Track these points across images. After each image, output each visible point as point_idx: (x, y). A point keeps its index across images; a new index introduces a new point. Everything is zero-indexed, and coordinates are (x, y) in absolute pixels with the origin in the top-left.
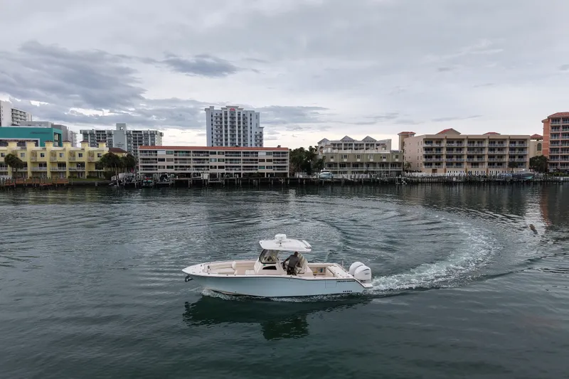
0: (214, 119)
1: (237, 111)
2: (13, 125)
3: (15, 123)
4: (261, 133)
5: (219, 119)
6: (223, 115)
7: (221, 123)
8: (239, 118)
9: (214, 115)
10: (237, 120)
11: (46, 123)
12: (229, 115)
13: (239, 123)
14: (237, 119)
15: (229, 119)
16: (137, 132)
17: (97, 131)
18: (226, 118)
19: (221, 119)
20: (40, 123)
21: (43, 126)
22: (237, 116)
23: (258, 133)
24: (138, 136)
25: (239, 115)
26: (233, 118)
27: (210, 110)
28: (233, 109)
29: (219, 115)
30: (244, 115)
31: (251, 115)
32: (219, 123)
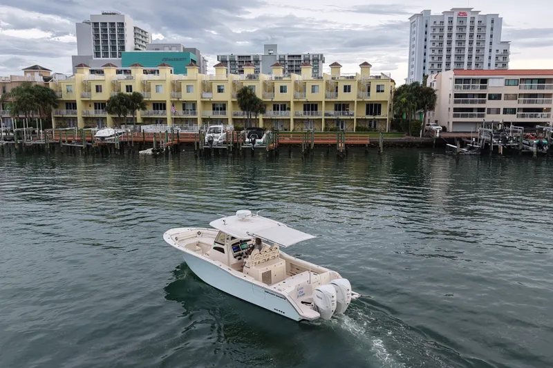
0: (430, 31)
1: (469, 16)
2: (136, 49)
3: (138, 47)
4: (505, 51)
5: (437, 31)
6: (446, 24)
7: (441, 37)
8: (472, 28)
9: (431, 24)
10: (468, 31)
11: (178, 46)
12: (455, 23)
13: (471, 36)
14: (468, 28)
15: (455, 30)
16: (293, 56)
17: (239, 57)
18: (450, 28)
19: (442, 30)
20: (171, 46)
21: (174, 50)
22: (468, 24)
23: (501, 52)
24: (294, 63)
25: (472, 22)
26: (461, 28)
27: (423, 21)
28: (462, 13)
29: (438, 23)
30: (480, 22)
31: (493, 22)
32: (437, 37)
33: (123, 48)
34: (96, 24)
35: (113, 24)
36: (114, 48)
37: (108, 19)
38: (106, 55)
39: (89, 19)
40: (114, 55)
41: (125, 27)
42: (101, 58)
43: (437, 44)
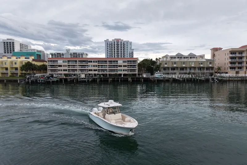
0: (109, 46)
1: (120, 41)
2: (21, 51)
4: (132, 52)
5: (111, 46)
6: (113, 43)
8: (121, 45)
9: (109, 43)
10: (120, 46)
12: (116, 44)
13: (121, 47)
15: (116, 46)
16: (75, 53)
17: (57, 53)
18: (114, 45)
19: (112, 45)
21: (33, 51)
22: (120, 43)
23: (131, 52)
24: (75, 55)
26: (118, 45)
27: (107, 41)
28: (118, 40)
29: (111, 43)
30: (123, 43)
31: (127, 43)
32: (111, 48)
33: (14, 50)
34: (4, 42)
35: (10, 43)
36: (11, 50)
37: (9, 41)
38: (8, 53)
39: (2, 41)
40: (11, 53)
41: (14, 44)
42: (6, 54)
43: (111, 50)
